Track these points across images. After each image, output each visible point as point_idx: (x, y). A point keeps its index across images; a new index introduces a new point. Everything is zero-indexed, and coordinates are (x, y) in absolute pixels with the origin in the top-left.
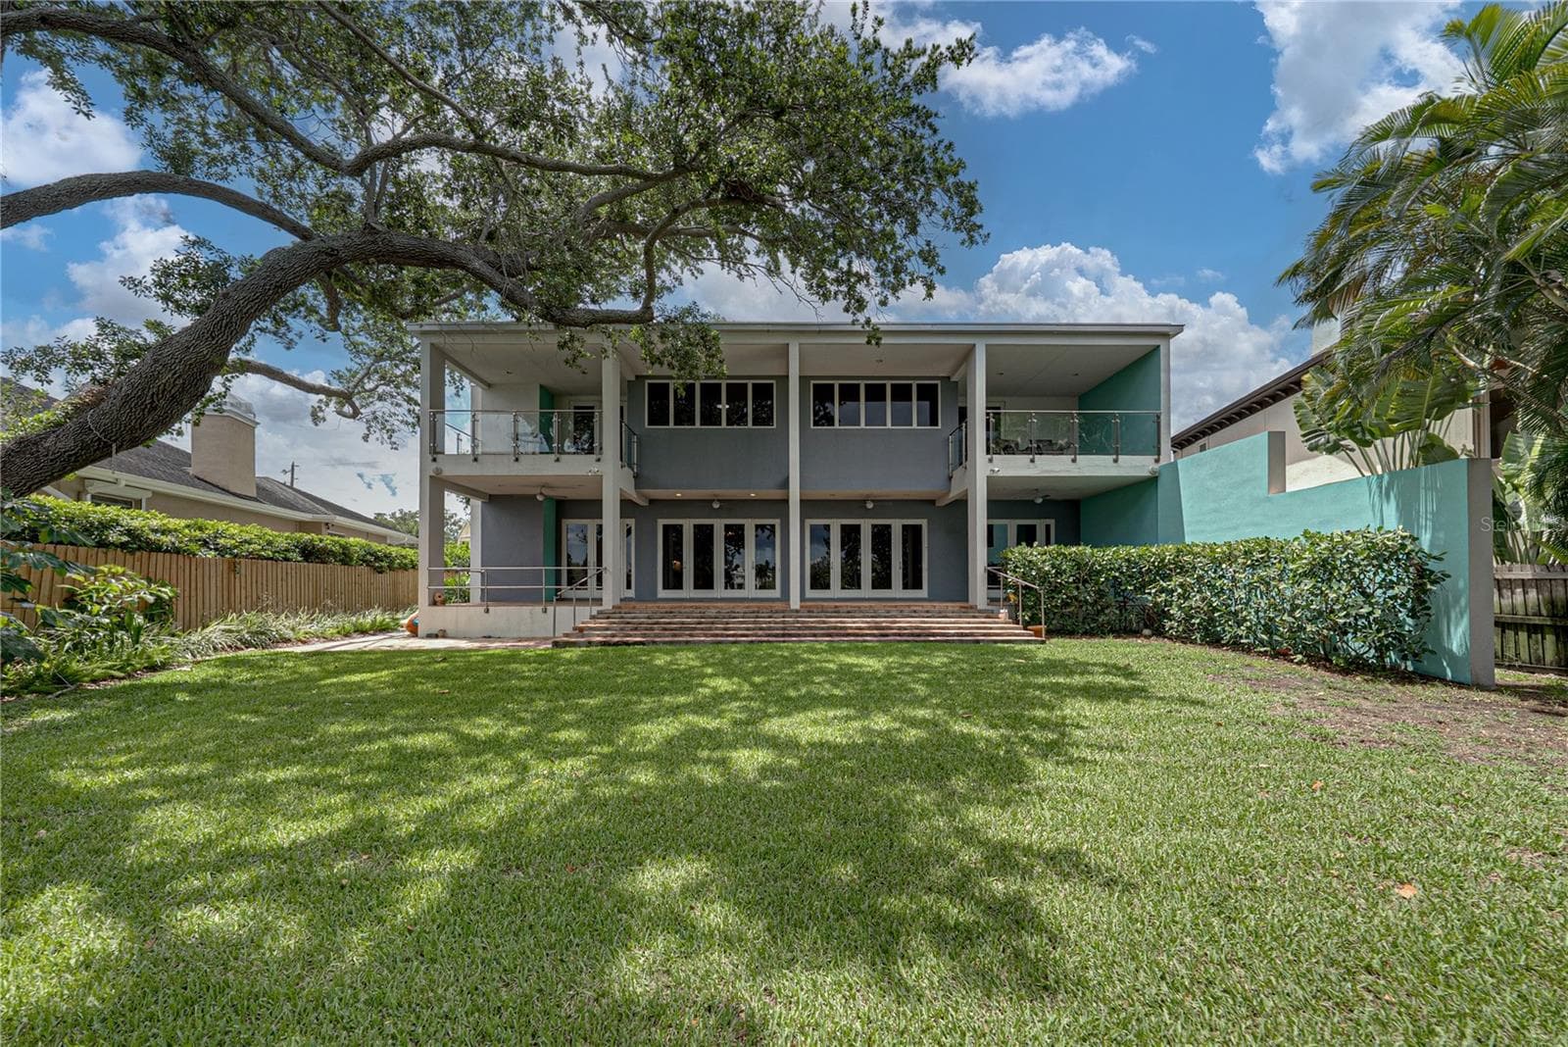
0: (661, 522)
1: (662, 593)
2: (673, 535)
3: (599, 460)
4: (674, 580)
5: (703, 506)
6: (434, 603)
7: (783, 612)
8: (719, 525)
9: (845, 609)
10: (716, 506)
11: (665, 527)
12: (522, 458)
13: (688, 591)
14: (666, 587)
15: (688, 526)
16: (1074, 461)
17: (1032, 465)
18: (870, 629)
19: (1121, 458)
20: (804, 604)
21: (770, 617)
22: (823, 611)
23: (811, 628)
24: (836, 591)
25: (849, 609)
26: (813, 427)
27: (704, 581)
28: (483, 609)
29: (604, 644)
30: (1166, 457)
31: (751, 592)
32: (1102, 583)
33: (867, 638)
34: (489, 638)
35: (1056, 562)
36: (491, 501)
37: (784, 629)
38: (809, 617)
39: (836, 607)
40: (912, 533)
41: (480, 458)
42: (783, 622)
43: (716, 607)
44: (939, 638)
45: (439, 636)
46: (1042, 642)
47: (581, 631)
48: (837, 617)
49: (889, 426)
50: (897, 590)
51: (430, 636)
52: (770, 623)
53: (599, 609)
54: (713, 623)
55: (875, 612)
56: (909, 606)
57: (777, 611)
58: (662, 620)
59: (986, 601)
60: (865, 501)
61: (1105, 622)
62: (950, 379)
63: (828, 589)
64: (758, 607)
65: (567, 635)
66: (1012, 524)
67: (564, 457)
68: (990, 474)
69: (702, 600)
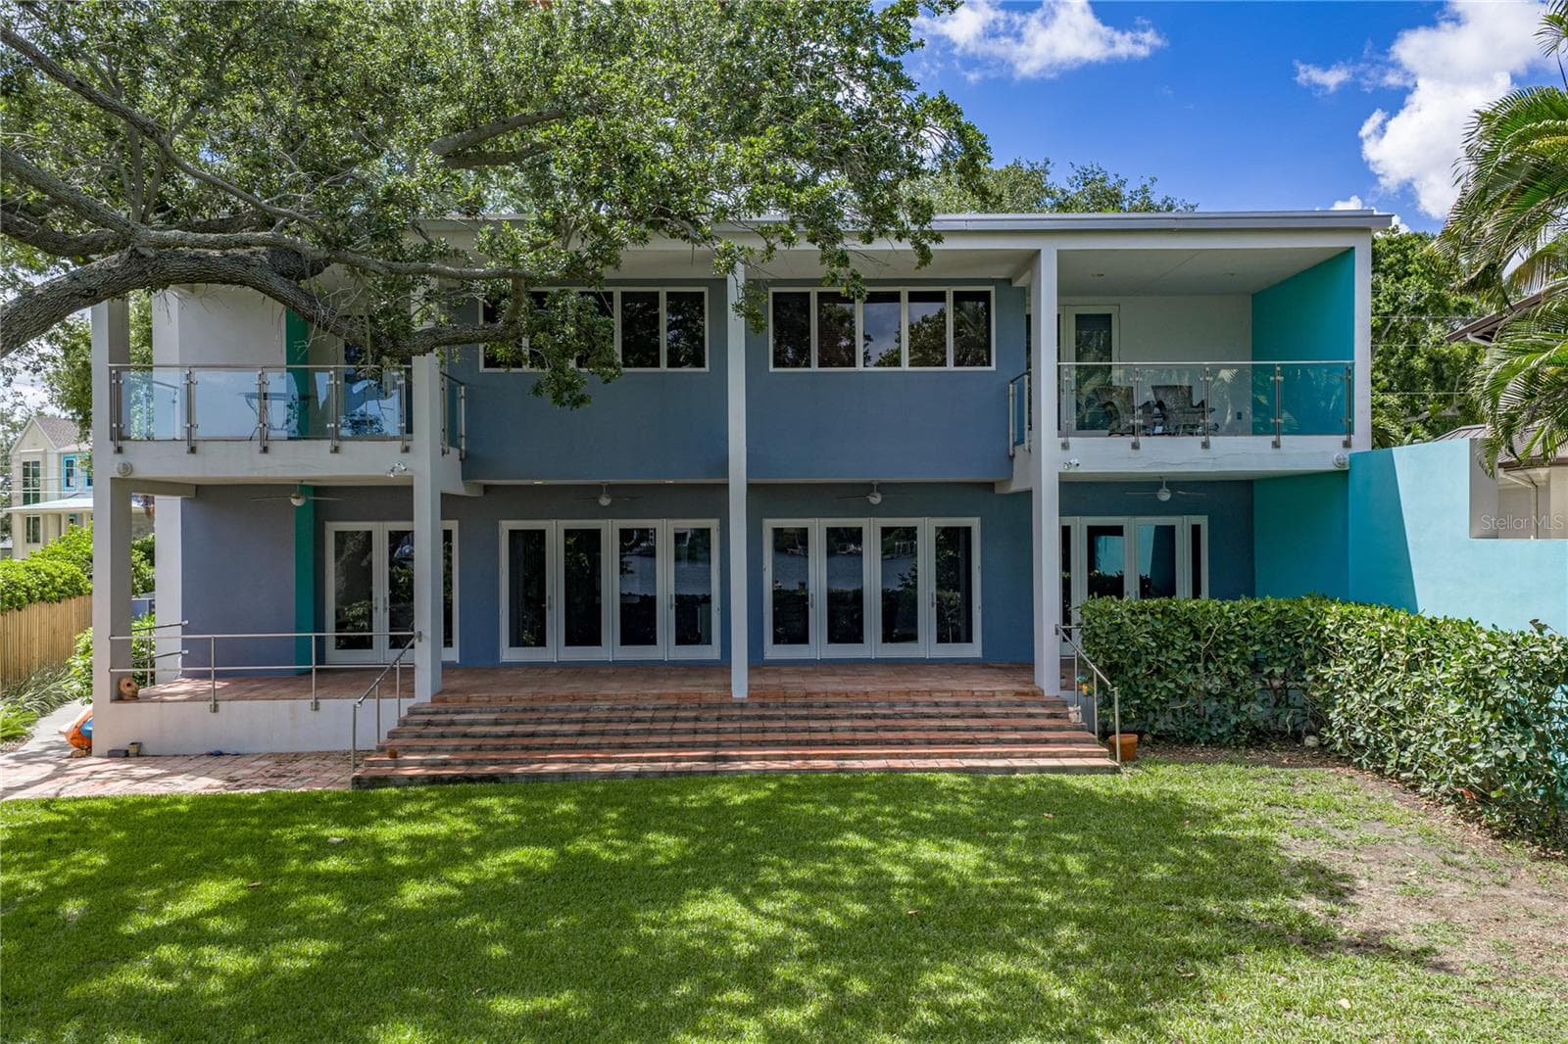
0: (506, 526)
1: (508, 654)
2: (528, 547)
3: (406, 450)
4: (529, 628)
5: (584, 497)
6: (119, 697)
7: (719, 706)
8: (610, 531)
9: (822, 700)
10: (605, 501)
11: (513, 534)
12: (272, 446)
13: (556, 649)
14: (516, 641)
15: (555, 531)
16: (1205, 445)
17: (1133, 453)
18: (853, 743)
19: (1284, 439)
20: (758, 681)
21: (697, 719)
22: (785, 705)
23: (761, 744)
24: (818, 646)
25: (831, 700)
26: (772, 369)
27: (583, 629)
28: (207, 705)
29: (434, 780)
30: (1362, 440)
31: (666, 648)
32: (1235, 662)
33: (849, 764)
34: (219, 754)
35: (1159, 626)
36: (201, 495)
37: (717, 745)
38: (761, 718)
39: (808, 694)
40: (954, 541)
41: (200, 446)
42: (717, 731)
43: (607, 698)
44: (956, 763)
45: (130, 753)
46: (1115, 770)
47: (394, 755)
48: (806, 718)
49: (905, 367)
50: (927, 645)
51: (115, 754)
52: (695, 732)
53: (407, 703)
54: (603, 733)
55: (871, 706)
56: (930, 693)
57: (709, 707)
58: (521, 729)
59: (1057, 682)
60: (868, 488)
61: (1240, 725)
62: (1015, 280)
63: (805, 639)
64: (678, 697)
65: (372, 763)
66: (1129, 524)
67: (347, 445)
68: (1064, 469)
69: (573, 672)
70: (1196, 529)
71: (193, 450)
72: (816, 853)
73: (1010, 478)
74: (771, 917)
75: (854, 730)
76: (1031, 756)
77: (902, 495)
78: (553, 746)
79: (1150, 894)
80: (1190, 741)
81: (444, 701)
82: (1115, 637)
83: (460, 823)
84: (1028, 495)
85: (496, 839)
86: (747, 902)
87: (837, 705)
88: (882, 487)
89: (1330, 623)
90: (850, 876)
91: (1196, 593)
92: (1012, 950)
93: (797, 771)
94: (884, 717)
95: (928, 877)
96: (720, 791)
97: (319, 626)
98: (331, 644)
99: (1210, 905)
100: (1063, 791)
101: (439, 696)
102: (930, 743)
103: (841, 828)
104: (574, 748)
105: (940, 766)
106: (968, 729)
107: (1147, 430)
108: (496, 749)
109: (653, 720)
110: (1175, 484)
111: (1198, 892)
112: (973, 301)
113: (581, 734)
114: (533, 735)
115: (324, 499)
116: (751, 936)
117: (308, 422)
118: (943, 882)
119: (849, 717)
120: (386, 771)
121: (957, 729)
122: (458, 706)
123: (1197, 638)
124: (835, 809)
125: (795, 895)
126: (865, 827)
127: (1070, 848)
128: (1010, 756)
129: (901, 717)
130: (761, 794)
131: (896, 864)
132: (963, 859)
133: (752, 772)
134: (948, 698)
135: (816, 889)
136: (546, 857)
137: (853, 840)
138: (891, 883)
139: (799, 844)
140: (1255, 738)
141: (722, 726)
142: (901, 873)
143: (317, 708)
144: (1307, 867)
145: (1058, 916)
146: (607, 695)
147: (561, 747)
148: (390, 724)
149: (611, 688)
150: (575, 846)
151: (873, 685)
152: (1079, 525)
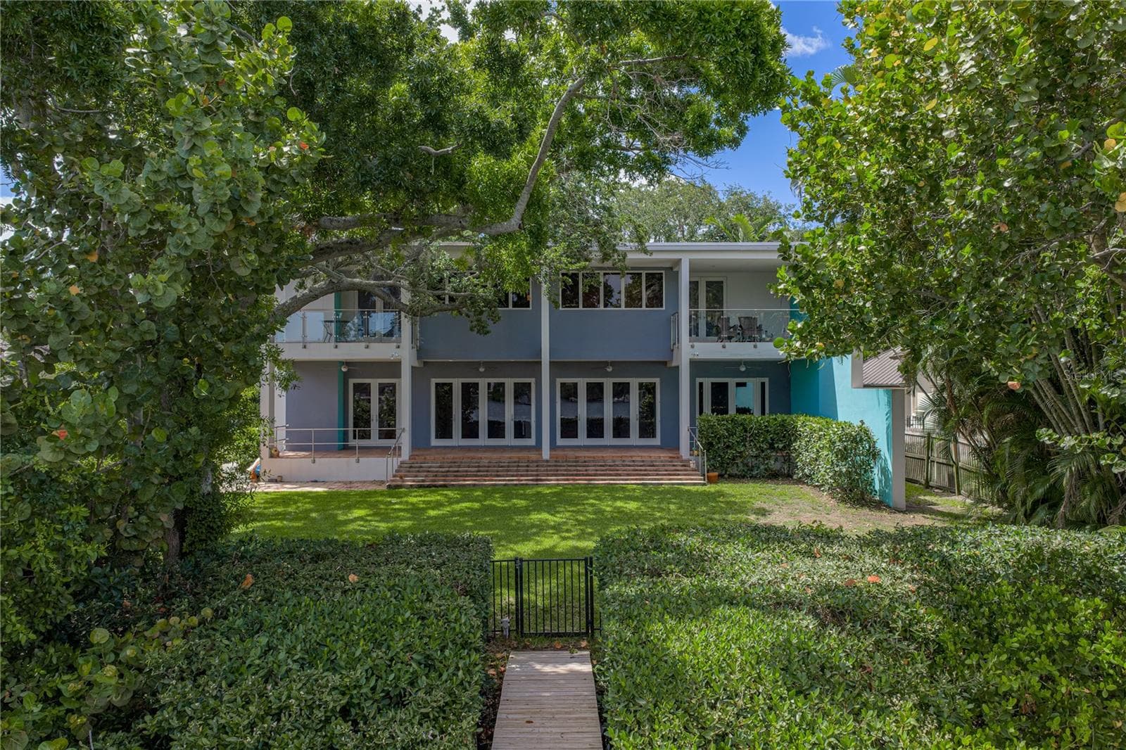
0: (434, 381)
1: (435, 442)
2: (444, 394)
3: (398, 347)
4: (444, 430)
5: (472, 367)
6: (272, 456)
7: (537, 461)
8: (483, 383)
9: (583, 459)
10: (482, 370)
11: (437, 385)
12: (340, 345)
13: (457, 440)
14: (439, 436)
15: (457, 384)
16: (755, 347)
17: (723, 350)
18: (595, 475)
20: (553, 453)
21: (527, 466)
22: (566, 461)
23: (556, 475)
24: (582, 439)
25: (587, 459)
26: (561, 309)
27: (470, 430)
28: (310, 460)
29: (420, 487)
31: (509, 439)
32: (762, 442)
33: (592, 482)
34: (316, 481)
35: (730, 426)
37: (537, 475)
38: (556, 466)
39: (577, 457)
40: (648, 390)
41: (308, 345)
42: (537, 471)
44: (638, 482)
45: (279, 480)
46: (704, 484)
47: (401, 477)
48: (575, 466)
49: (623, 308)
50: (634, 439)
51: (271, 481)
52: (527, 471)
53: (400, 459)
54: (487, 471)
55: (604, 461)
57: (533, 462)
58: (451, 469)
59: (688, 452)
60: (606, 364)
61: (766, 469)
62: (672, 270)
63: (576, 436)
64: (519, 458)
65: (392, 481)
66: (732, 382)
67: (372, 345)
68: (692, 357)
69: (469, 448)
70: (763, 384)
71: (305, 347)
72: (578, 504)
73: (672, 360)
74: (561, 518)
75: (596, 470)
76: (670, 479)
77: (621, 367)
78: (466, 475)
80: (743, 477)
81: (415, 459)
82: (710, 431)
83: (439, 498)
84: (677, 368)
85: (451, 502)
86: (552, 515)
87: (589, 461)
88: (613, 364)
89: (799, 424)
90: (590, 509)
91: (763, 413)
93: (571, 484)
94: (610, 466)
95: (619, 510)
96: (539, 489)
97: (346, 425)
98: (351, 435)
100: (679, 491)
101: (411, 457)
102: (628, 475)
103: (587, 499)
104: (476, 476)
105: (631, 482)
106: (645, 470)
107: (730, 338)
108: (443, 476)
109: (508, 466)
110: (747, 363)
111: (714, 513)
112: (655, 278)
113: (478, 471)
114: (458, 471)
115: (353, 367)
116: (554, 521)
117: (341, 334)
118: (624, 511)
119: (594, 466)
120: (399, 483)
122: (421, 461)
123: (746, 431)
124: (586, 494)
125: (570, 514)
126: (598, 498)
127: (673, 504)
128: (661, 479)
129: (617, 466)
130: (556, 490)
131: (607, 506)
132: (632, 506)
133: (552, 484)
134: (639, 459)
135: (578, 512)
136: (476, 505)
137: (592, 501)
138: (605, 511)
139: (570, 502)
140: (774, 476)
141: (539, 469)
142: (608, 509)
143: (358, 461)
144: (759, 509)
145: (661, 518)
146: (486, 457)
147: (470, 476)
148: (396, 467)
149: (488, 455)
150: (487, 503)
151: (607, 454)
152: (708, 382)
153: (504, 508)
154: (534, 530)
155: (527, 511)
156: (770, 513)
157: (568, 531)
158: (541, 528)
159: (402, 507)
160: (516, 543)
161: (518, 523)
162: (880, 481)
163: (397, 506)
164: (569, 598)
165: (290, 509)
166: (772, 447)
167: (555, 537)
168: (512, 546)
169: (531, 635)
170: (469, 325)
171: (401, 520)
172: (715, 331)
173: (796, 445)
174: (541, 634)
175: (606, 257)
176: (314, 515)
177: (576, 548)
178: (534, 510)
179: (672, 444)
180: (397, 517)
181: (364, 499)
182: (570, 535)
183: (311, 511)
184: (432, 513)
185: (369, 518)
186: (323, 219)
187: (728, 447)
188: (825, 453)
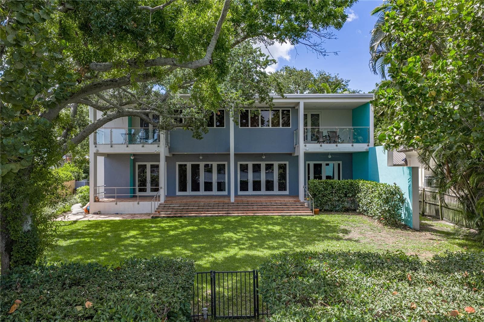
0: (178, 163)
1: (178, 193)
2: (182, 169)
3: (159, 146)
4: (183, 188)
5: (196, 157)
6: (95, 201)
7: (228, 203)
8: (202, 165)
9: (251, 202)
10: (201, 158)
11: (179, 165)
12: (129, 145)
13: (189, 192)
14: (180, 191)
15: (189, 165)
16: (337, 146)
17: (320, 147)
18: (257, 210)
19: (354, 144)
20: (236, 199)
21: (223, 206)
22: (242, 203)
23: (237, 211)
24: (250, 192)
25: (253, 202)
26: (240, 127)
27: (196, 187)
28: (115, 203)
29: (168, 217)
30: (371, 144)
31: (215, 192)
32: (341, 193)
33: (256, 214)
34: (117, 214)
35: (325, 186)
36: (108, 156)
37: (228, 211)
38: (237, 206)
39: (248, 201)
40: (282, 167)
42: (228, 208)
43: (203, 202)
44: (279, 214)
45: (98, 213)
46: (313, 215)
47: (159, 212)
48: (247, 206)
49: (270, 127)
50: (276, 191)
51: (95, 214)
52: (223, 208)
53: (159, 203)
54: (203, 209)
55: (262, 203)
56: (275, 201)
57: (226, 204)
58: (185, 208)
59: (304, 198)
60: (262, 155)
61: (342, 207)
62: (295, 108)
63: (247, 190)
64: (219, 201)
65: (155, 214)
66: (323, 163)
67: (145, 145)
68: (305, 151)
69: (195, 196)
70: (339, 165)
71: (112, 147)
72: (248, 227)
73: (294, 153)
74: (239, 236)
75: (258, 208)
76: (295, 213)
77: (269, 156)
78: (192, 211)
79: (312, 233)
80: (332, 211)
81: (167, 202)
82: (315, 188)
83: (177, 224)
84: (298, 156)
85: (183, 226)
86: (235, 234)
87: (254, 203)
88: (265, 155)
89: (360, 184)
90: (255, 230)
91: (339, 179)
92: (283, 239)
93: (245, 215)
94: (264, 205)
95: (270, 231)
96: (229, 219)
97: (134, 185)
98: (137, 190)
99: (322, 234)
100: (300, 219)
101: (165, 201)
102: (274, 210)
103: (254, 224)
104: (197, 211)
105: (276, 215)
106: (282, 208)
107: (323, 142)
108: (180, 211)
109: (214, 206)
110: (332, 154)
111: (320, 233)
112: (286, 112)
113: (198, 209)
114: (188, 209)
115: (137, 157)
116: (236, 238)
118: (273, 231)
119: (257, 206)
120: (158, 215)
121: (280, 208)
122: (170, 203)
123: (333, 188)
124: (253, 221)
125: (244, 233)
126: (259, 224)
127: (298, 227)
128: (291, 213)
129: (268, 205)
130: (237, 219)
131: (264, 229)
132: (277, 228)
133: (235, 215)
134: (279, 202)
135: (248, 232)
136: (196, 228)
137: (256, 225)
138: (263, 231)
139: (245, 226)
140: (347, 210)
141: (229, 207)
142: (265, 230)
143: (138, 204)
144: (343, 230)
145: (293, 236)
146: (203, 201)
147: (194, 211)
148: (157, 207)
149: (203, 200)
150: (201, 227)
151: (263, 199)
152: (312, 163)
153: (210, 230)
154: (225, 244)
155: (221, 232)
156: (350, 232)
157: (243, 244)
158: (229, 242)
159: (156, 229)
160: (215, 252)
161: (217, 239)
162: (405, 214)
163: (154, 229)
164: (244, 291)
165: (98, 231)
166: (346, 196)
167: (236, 248)
168: (212, 254)
169: (220, 318)
170: (193, 134)
171: (154, 237)
172: (316, 138)
173: (359, 195)
174: (226, 317)
175: (263, 99)
176: (109, 234)
177: (248, 255)
178: (226, 231)
179: (295, 194)
180: (153, 235)
181: (138, 225)
182: (244, 247)
183: (108, 232)
184: (172, 233)
185: (137, 236)
186: (92, 64)
187: (324, 196)
188: (376, 200)
